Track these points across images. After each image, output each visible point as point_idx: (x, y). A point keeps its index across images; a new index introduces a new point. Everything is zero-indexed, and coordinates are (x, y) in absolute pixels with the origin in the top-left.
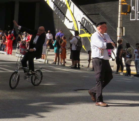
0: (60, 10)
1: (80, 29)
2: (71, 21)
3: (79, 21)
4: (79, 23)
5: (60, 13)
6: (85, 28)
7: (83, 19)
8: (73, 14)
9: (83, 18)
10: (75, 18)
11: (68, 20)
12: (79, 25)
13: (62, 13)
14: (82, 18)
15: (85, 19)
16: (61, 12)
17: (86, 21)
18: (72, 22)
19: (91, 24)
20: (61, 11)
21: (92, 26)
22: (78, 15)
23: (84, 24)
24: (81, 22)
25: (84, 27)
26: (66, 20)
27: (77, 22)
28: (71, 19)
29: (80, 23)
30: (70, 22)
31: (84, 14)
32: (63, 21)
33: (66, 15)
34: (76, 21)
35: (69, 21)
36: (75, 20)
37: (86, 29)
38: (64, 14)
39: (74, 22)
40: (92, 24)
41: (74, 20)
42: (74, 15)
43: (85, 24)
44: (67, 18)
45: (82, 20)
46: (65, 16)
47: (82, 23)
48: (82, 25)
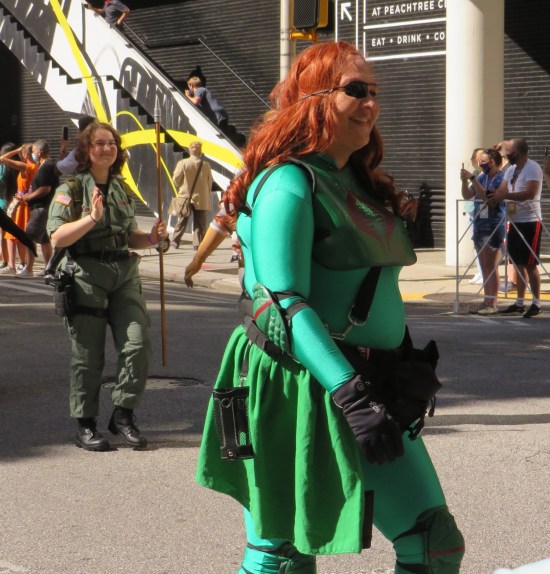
0: (22, 32)
1: (119, 109)
2: (74, 77)
3: (110, 78)
4: (109, 86)
5: (25, 42)
6: (136, 108)
7: (129, 68)
8: (82, 47)
9: (128, 61)
10: (93, 62)
11: (63, 72)
12: (112, 95)
13: (34, 42)
14: (122, 62)
15: (137, 68)
16: (29, 39)
17: (139, 76)
18: (79, 81)
19: (162, 86)
20: (27, 35)
21: (170, 96)
22: (104, 49)
23: (131, 90)
24: (118, 79)
25: (133, 103)
26: (52, 72)
27: (104, 79)
28: (75, 66)
29: (117, 85)
30: (70, 81)
31: (129, 46)
32: (39, 80)
33: (53, 53)
34: (98, 78)
35: (65, 77)
36: (94, 73)
37: (142, 112)
38: (41, 49)
39: (89, 83)
40: (168, 85)
41: (90, 72)
42: (87, 51)
43: (136, 89)
44: (55, 65)
45: (123, 72)
46: (48, 57)
47: (123, 85)
48: (124, 94)
